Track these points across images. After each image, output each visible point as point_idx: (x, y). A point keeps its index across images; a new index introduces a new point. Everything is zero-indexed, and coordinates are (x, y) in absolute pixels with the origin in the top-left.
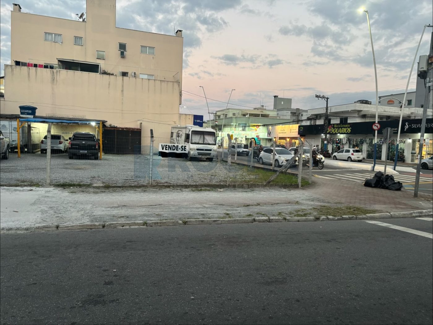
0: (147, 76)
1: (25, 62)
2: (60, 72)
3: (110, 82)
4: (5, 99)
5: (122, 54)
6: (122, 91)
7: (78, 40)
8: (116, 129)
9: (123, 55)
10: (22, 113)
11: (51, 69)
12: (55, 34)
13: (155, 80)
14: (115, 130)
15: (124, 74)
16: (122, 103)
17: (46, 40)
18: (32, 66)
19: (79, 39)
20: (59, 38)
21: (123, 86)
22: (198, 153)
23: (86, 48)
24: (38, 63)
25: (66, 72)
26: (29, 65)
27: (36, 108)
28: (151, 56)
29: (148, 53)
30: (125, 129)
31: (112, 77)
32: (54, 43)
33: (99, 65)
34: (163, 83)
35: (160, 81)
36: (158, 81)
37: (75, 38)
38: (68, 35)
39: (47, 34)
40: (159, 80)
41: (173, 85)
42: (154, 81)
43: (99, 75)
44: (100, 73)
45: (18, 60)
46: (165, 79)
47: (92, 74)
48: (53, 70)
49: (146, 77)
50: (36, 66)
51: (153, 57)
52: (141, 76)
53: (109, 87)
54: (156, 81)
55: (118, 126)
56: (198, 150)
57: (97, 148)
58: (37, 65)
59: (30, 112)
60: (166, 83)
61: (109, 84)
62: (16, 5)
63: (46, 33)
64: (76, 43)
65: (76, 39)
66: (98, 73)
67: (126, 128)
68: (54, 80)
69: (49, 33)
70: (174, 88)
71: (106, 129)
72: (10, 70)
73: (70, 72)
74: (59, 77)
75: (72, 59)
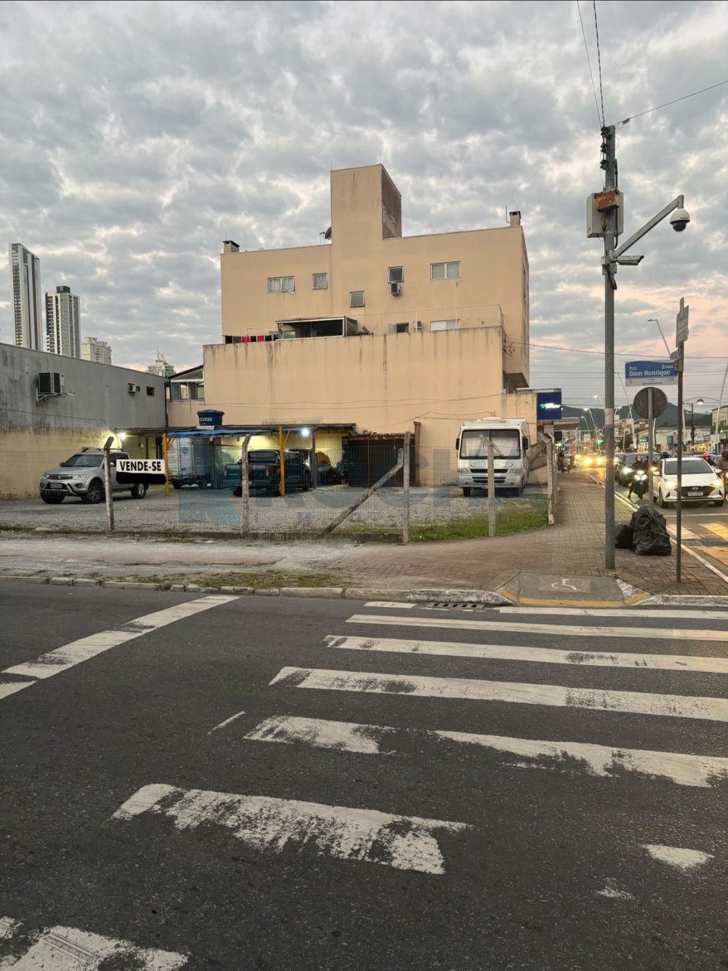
0: (445, 323)
1: (238, 336)
2: (280, 344)
3: (361, 349)
4: (207, 402)
5: (394, 288)
6: (385, 362)
7: (319, 281)
8: (368, 438)
9: (395, 291)
10: (202, 423)
11: (267, 342)
12: (284, 278)
13: (447, 331)
14: (366, 440)
15: (402, 328)
16: (386, 386)
17: (270, 291)
18: (248, 341)
19: (321, 277)
20: (290, 284)
21: (385, 354)
22: (473, 478)
23: (332, 293)
24: (256, 334)
25: (301, 341)
26: (245, 340)
27: (222, 414)
28: (454, 281)
29: (446, 277)
30: (384, 438)
31: (366, 338)
32: (283, 294)
33: (342, 320)
34: (465, 335)
35: (458, 331)
36: (453, 332)
37: (315, 277)
38: (303, 275)
39: (273, 282)
40: (456, 330)
41: (487, 334)
42: (445, 332)
43: (344, 339)
44: (345, 336)
45: (228, 335)
46: (483, 323)
47: (332, 339)
48: (270, 342)
49: (442, 326)
50: (253, 339)
51: (457, 283)
52: (435, 327)
53: (361, 359)
54: (449, 332)
55: (379, 432)
56: (473, 471)
57: (267, 475)
58: (255, 337)
59: (210, 419)
60: (471, 332)
61: (361, 354)
62: (227, 242)
63: (270, 279)
64: (316, 287)
65: (317, 278)
66: (342, 334)
67: (387, 435)
68: (272, 359)
69: (276, 279)
70: (489, 340)
71: (352, 439)
72: (211, 353)
73: (309, 341)
74: (280, 353)
75: (298, 317)
